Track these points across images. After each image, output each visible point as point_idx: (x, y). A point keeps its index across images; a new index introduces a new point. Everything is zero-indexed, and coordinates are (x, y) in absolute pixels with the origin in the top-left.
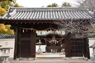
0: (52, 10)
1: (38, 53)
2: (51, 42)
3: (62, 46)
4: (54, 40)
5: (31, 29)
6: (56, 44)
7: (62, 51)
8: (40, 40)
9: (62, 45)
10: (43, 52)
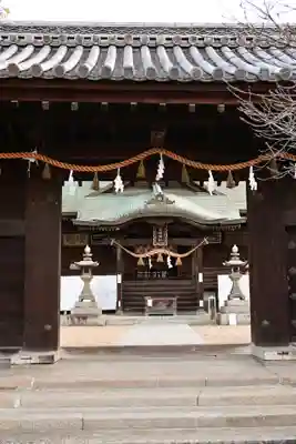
0: (165, 42)
1: (79, 317)
2: (146, 259)
3: (201, 280)
4: (160, 250)
5: (24, 156)
6: (170, 266)
7: (201, 303)
8: (88, 249)
9: (201, 275)
10: (104, 312)
